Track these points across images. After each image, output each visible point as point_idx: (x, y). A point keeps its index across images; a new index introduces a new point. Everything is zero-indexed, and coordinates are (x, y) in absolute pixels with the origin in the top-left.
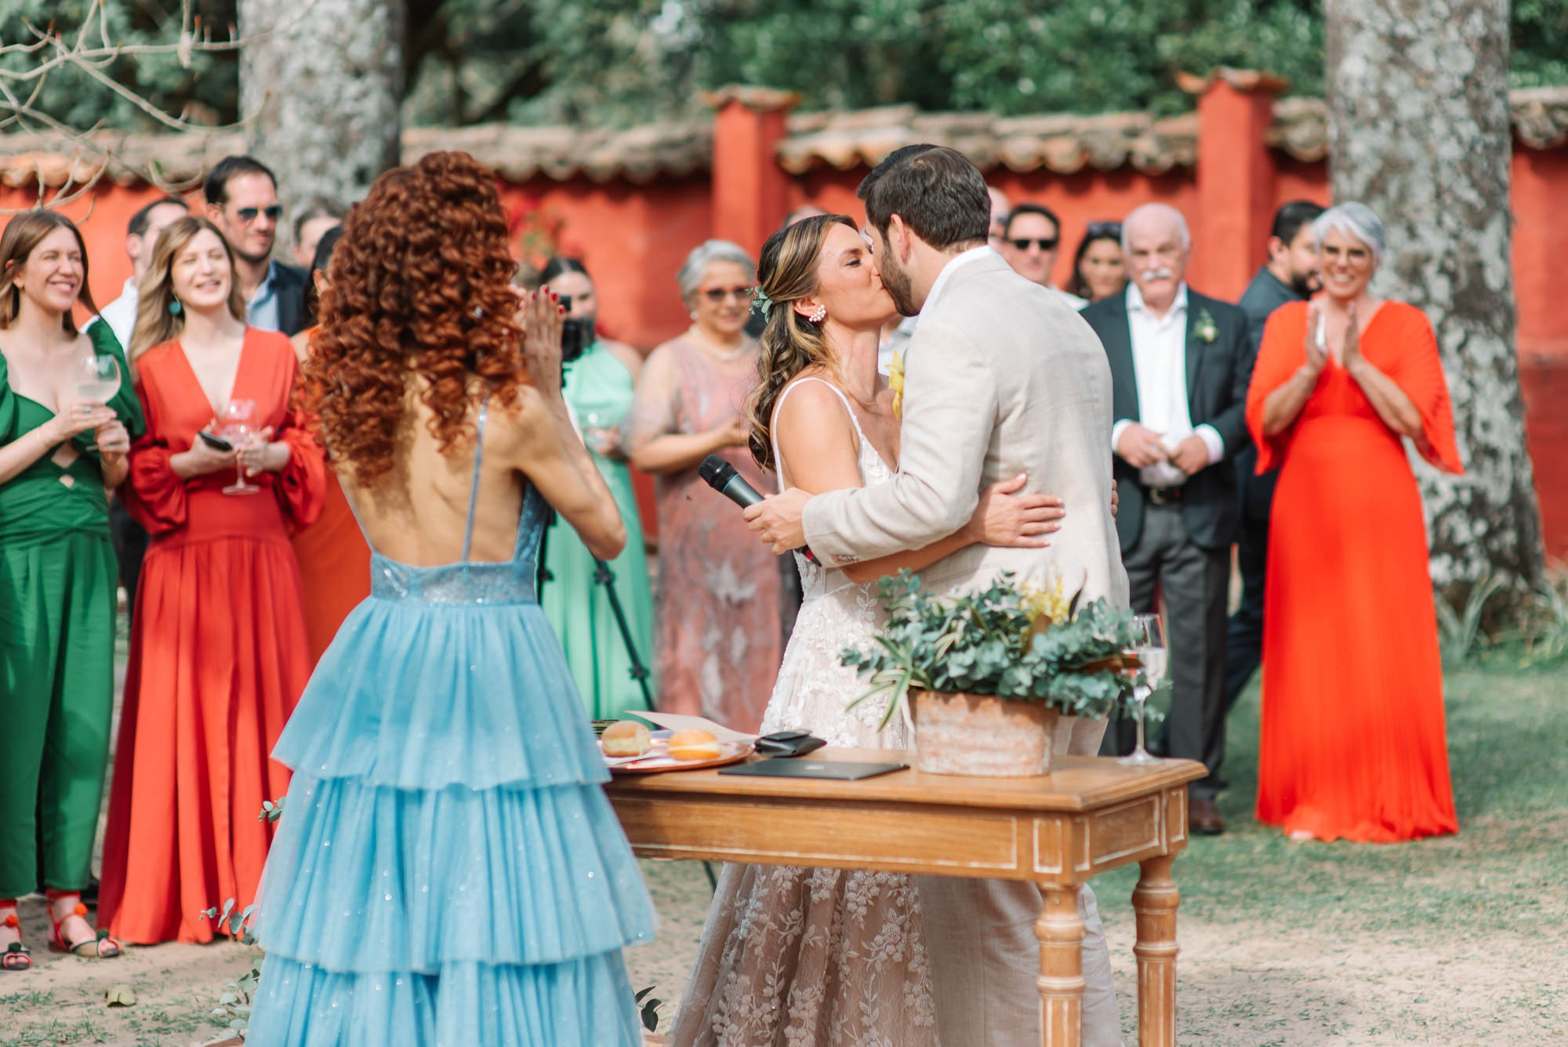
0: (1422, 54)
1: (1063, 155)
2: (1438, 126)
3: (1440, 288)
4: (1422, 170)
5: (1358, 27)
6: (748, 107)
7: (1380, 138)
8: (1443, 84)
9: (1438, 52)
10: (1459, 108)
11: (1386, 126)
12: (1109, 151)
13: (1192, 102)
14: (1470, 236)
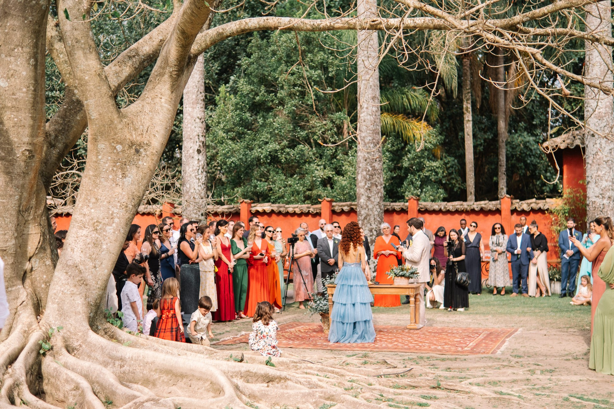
0: (372, 199)
1: (298, 211)
2: (375, 210)
3: (375, 233)
4: (372, 216)
5: (363, 195)
6: (246, 203)
7: (366, 211)
8: (375, 203)
9: (374, 199)
10: (377, 207)
11: (367, 209)
12: (305, 210)
13: (320, 203)
14: (379, 225)
